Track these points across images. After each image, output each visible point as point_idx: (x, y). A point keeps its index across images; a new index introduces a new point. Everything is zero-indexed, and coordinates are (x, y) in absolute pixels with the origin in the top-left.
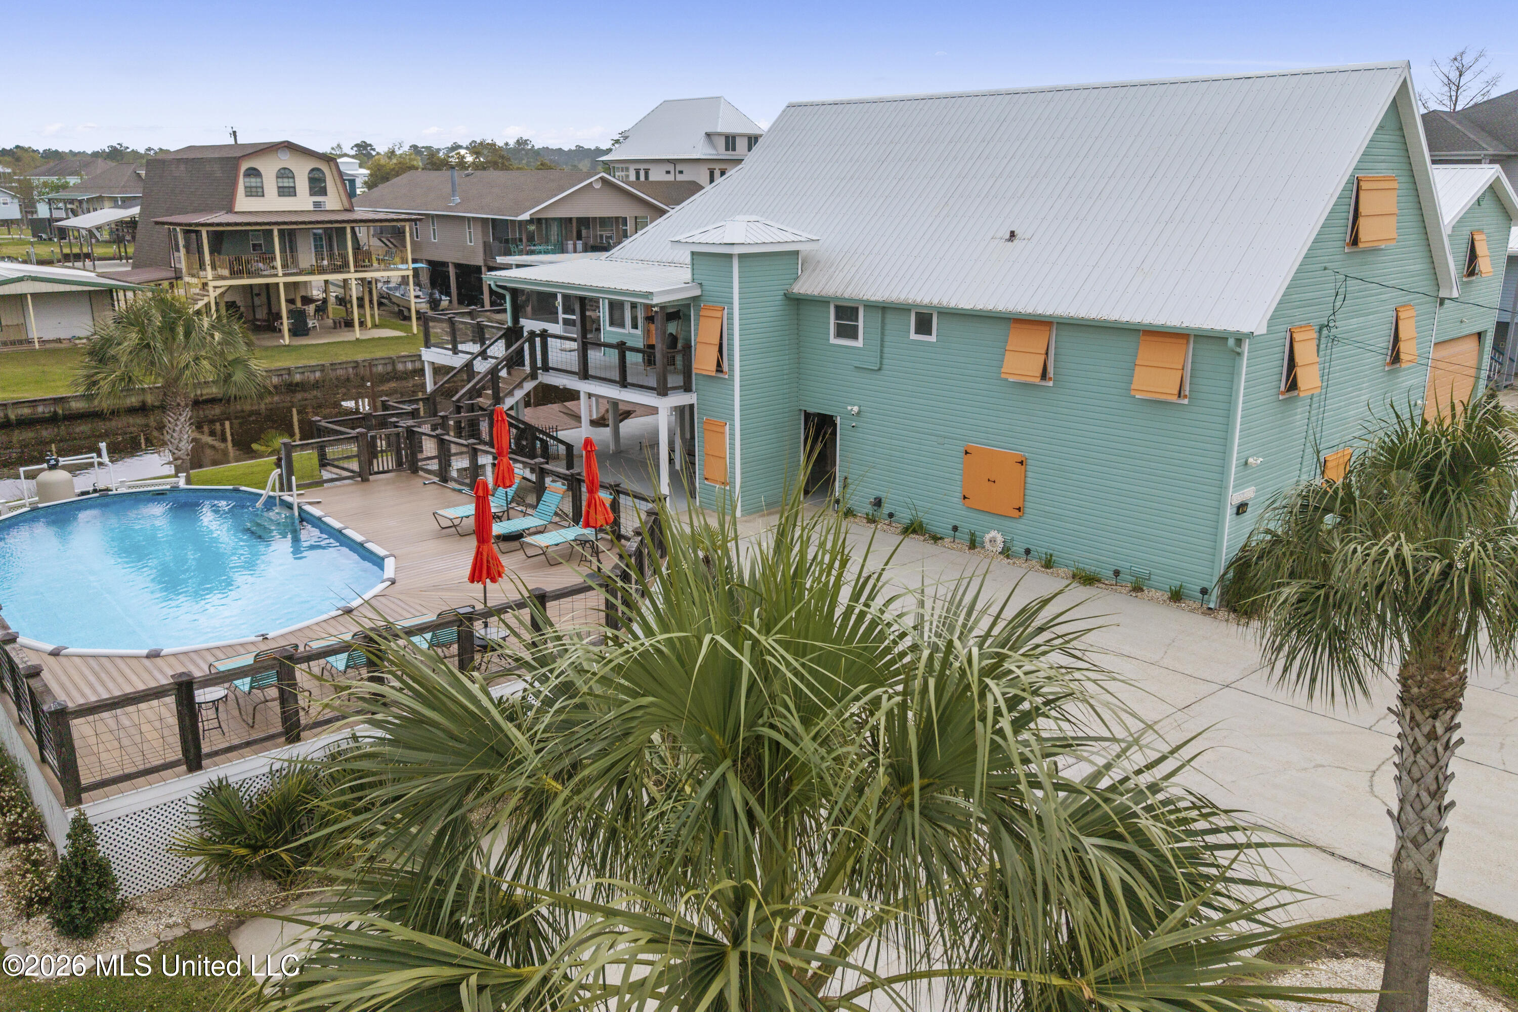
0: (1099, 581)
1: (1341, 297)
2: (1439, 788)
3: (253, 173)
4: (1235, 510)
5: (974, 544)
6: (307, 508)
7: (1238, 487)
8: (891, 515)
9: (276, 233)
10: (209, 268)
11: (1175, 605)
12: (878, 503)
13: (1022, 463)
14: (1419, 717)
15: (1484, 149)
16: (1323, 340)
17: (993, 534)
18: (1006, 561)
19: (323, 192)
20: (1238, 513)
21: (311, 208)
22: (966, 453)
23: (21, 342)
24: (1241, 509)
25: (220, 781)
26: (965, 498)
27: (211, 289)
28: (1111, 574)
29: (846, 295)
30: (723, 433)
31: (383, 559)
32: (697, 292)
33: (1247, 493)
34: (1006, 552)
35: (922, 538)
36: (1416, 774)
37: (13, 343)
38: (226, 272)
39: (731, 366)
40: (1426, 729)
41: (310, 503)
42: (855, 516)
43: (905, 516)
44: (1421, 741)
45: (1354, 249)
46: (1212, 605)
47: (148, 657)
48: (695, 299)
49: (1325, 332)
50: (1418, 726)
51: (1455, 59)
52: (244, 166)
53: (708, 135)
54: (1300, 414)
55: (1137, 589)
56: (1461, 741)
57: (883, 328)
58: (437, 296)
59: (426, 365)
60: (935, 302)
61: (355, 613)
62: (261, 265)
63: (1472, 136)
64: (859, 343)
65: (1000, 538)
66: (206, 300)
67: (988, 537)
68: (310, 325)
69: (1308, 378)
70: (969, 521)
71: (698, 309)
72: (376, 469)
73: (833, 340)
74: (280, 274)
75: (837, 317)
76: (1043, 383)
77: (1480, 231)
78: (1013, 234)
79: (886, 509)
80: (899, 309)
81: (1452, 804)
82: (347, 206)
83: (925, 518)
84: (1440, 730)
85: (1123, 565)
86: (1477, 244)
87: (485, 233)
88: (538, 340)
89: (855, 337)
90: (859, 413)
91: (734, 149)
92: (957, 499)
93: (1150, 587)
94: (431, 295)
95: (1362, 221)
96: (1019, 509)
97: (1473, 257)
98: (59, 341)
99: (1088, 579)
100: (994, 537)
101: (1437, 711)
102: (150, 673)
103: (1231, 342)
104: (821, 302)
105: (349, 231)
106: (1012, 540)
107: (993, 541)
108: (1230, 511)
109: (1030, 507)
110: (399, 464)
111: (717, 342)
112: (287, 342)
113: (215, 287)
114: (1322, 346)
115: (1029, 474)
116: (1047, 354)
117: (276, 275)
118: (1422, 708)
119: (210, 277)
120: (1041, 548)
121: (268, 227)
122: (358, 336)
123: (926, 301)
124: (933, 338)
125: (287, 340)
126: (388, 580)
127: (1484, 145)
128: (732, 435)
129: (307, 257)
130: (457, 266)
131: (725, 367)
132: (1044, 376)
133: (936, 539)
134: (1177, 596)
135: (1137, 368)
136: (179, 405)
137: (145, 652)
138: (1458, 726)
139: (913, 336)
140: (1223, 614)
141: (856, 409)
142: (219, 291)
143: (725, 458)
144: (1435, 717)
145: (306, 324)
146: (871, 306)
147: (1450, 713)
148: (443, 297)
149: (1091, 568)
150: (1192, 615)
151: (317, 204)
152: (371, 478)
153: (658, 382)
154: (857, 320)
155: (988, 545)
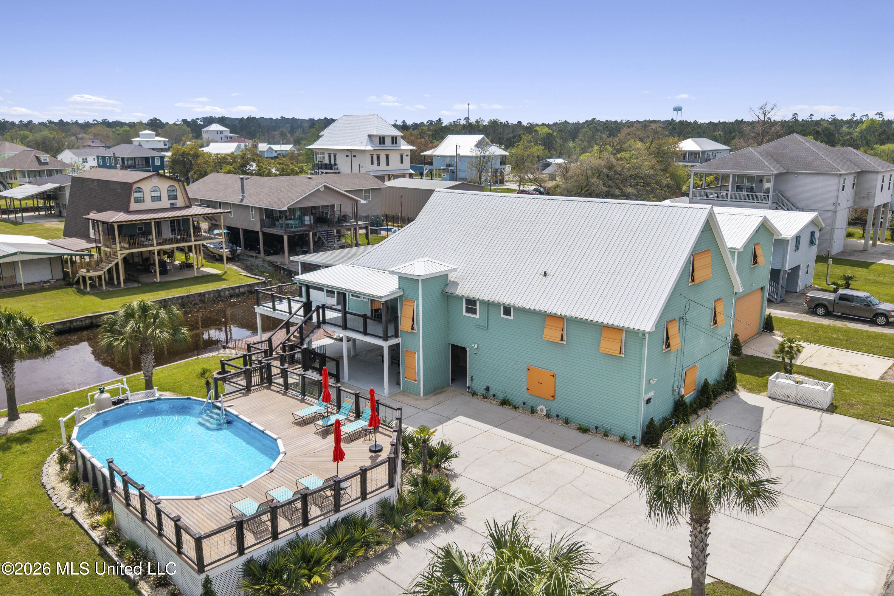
0: (589, 431)
1: (687, 307)
2: (704, 549)
3: (139, 190)
4: (646, 402)
5: (533, 411)
6: (228, 409)
7: (646, 393)
8: (494, 396)
9: (153, 224)
10: (118, 245)
11: (622, 443)
12: (488, 389)
13: (553, 376)
14: (696, 526)
15: (772, 171)
16: (682, 323)
17: (541, 407)
18: (548, 420)
19: (175, 198)
20: (647, 403)
21: (169, 206)
22: (528, 370)
23: (13, 286)
24: (648, 401)
25: (251, 558)
26: (528, 390)
27: (119, 255)
28: (594, 427)
29: (470, 296)
30: (415, 357)
31: (276, 440)
32: (402, 293)
33: (651, 394)
34: (548, 416)
35: (509, 407)
36: (696, 545)
37: (9, 287)
38: (126, 246)
39: (418, 327)
40: (698, 530)
41: (229, 406)
42: (477, 395)
43: (501, 396)
44: (697, 534)
45: (693, 283)
46: (638, 444)
47: (196, 499)
48: (400, 296)
49: (682, 320)
50: (696, 529)
51: (761, 108)
52: (135, 186)
53: (370, 136)
54: (672, 357)
55: (606, 435)
56: (710, 533)
57: (488, 309)
58: (235, 248)
59: (258, 315)
60: (512, 303)
61: (274, 471)
62: (143, 239)
63: (766, 163)
64: (477, 316)
65: (545, 409)
66: (116, 261)
67: (539, 408)
68: (168, 268)
69: (675, 342)
70: (531, 401)
71: (402, 301)
72: (253, 384)
73: (464, 314)
74: (155, 245)
75: (467, 304)
76: (562, 342)
77: (758, 244)
78: (545, 273)
79: (492, 392)
80: (497, 305)
81: (709, 554)
82: (188, 204)
83: (509, 397)
84: (703, 530)
85: (599, 424)
86: (756, 250)
87: (261, 215)
88: (321, 310)
89: (475, 313)
90: (478, 347)
91: (384, 143)
92: (524, 389)
93: (611, 434)
94: (232, 247)
95: (695, 273)
96: (553, 396)
97: (755, 257)
98: (33, 284)
99: (584, 430)
100: (542, 409)
101: (701, 524)
102: (201, 508)
103: (640, 335)
104: (460, 298)
105: (191, 220)
106: (550, 410)
107: (542, 410)
108: (643, 403)
109: (557, 395)
110: (262, 379)
111: (412, 317)
112: (159, 280)
113: (121, 254)
114: (681, 326)
115: (557, 381)
116: (563, 330)
117: (152, 245)
118: (697, 522)
119: (118, 249)
120: (564, 413)
121: (149, 221)
122: (196, 275)
123: (508, 303)
124: (511, 318)
125: (158, 279)
126: (283, 452)
127: (772, 169)
128: (419, 358)
129: (167, 233)
130: (245, 231)
131: (415, 327)
132: (562, 340)
133: (516, 408)
134: (623, 439)
135: (602, 341)
136: (148, 350)
137: (194, 497)
138: (709, 528)
139: (502, 316)
140: (643, 448)
141: (476, 346)
142: (123, 256)
143: (415, 369)
144: (701, 526)
145: (166, 268)
146: (483, 302)
147: (705, 525)
148: (238, 248)
149: (585, 424)
150: (629, 448)
151: (172, 204)
152: (252, 388)
153: (384, 334)
154: (476, 306)
155: (539, 412)
